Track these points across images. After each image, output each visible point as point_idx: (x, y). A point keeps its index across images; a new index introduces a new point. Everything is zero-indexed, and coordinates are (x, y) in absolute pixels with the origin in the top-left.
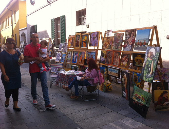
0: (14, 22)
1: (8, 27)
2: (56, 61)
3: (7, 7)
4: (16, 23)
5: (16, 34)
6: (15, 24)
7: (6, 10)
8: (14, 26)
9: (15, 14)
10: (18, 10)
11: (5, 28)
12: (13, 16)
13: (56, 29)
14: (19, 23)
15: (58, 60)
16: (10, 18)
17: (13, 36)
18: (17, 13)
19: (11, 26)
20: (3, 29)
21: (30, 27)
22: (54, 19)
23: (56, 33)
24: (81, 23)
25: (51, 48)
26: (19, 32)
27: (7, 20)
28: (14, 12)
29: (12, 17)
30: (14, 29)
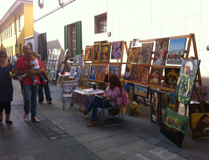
0: (18, 30)
1: (10, 35)
2: (70, 77)
3: (10, 10)
4: (21, 31)
5: (20, 44)
6: (19, 31)
7: (9, 14)
8: (19, 34)
9: (19, 19)
10: (24, 14)
11: (7, 37)
12: (17, 21)
13: (69, 38)
14: (25, 30)
15: (73, 76)
16: (13, 25)
17: (17, 46)
18: (22, 18)
19: (15, 34)
20: (5, 38)
21: (38, 35)
22: (67, 25)
23: (70, 42)
24: (101, 30)
25: (64, 61)
26: (25, 41)
27: (10, 27)
28: (18, 17)
29: (15, 23)
30: (18, 37)
